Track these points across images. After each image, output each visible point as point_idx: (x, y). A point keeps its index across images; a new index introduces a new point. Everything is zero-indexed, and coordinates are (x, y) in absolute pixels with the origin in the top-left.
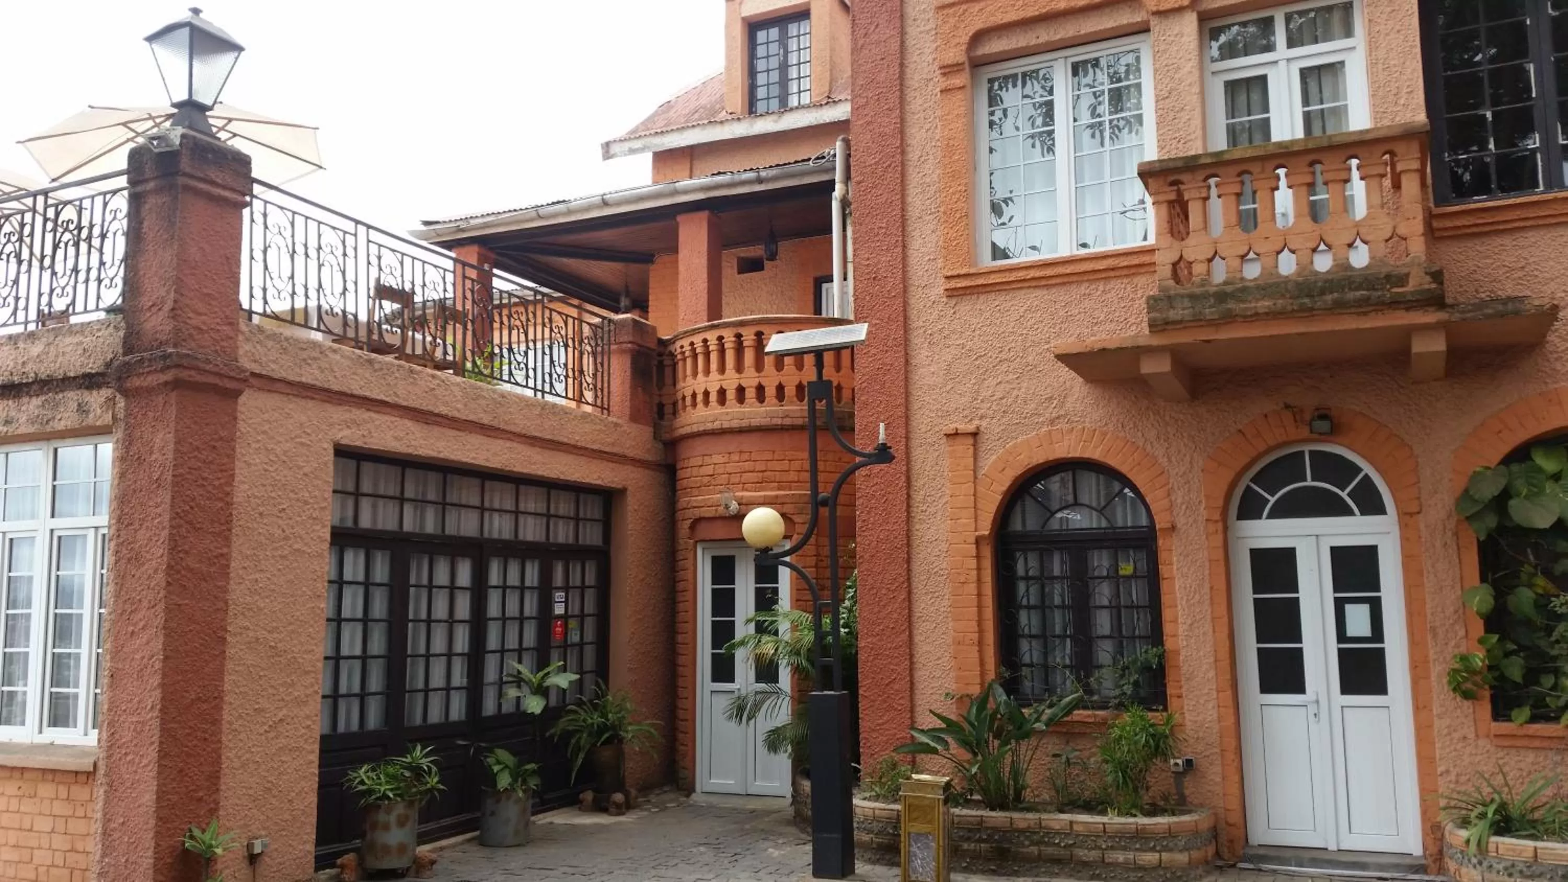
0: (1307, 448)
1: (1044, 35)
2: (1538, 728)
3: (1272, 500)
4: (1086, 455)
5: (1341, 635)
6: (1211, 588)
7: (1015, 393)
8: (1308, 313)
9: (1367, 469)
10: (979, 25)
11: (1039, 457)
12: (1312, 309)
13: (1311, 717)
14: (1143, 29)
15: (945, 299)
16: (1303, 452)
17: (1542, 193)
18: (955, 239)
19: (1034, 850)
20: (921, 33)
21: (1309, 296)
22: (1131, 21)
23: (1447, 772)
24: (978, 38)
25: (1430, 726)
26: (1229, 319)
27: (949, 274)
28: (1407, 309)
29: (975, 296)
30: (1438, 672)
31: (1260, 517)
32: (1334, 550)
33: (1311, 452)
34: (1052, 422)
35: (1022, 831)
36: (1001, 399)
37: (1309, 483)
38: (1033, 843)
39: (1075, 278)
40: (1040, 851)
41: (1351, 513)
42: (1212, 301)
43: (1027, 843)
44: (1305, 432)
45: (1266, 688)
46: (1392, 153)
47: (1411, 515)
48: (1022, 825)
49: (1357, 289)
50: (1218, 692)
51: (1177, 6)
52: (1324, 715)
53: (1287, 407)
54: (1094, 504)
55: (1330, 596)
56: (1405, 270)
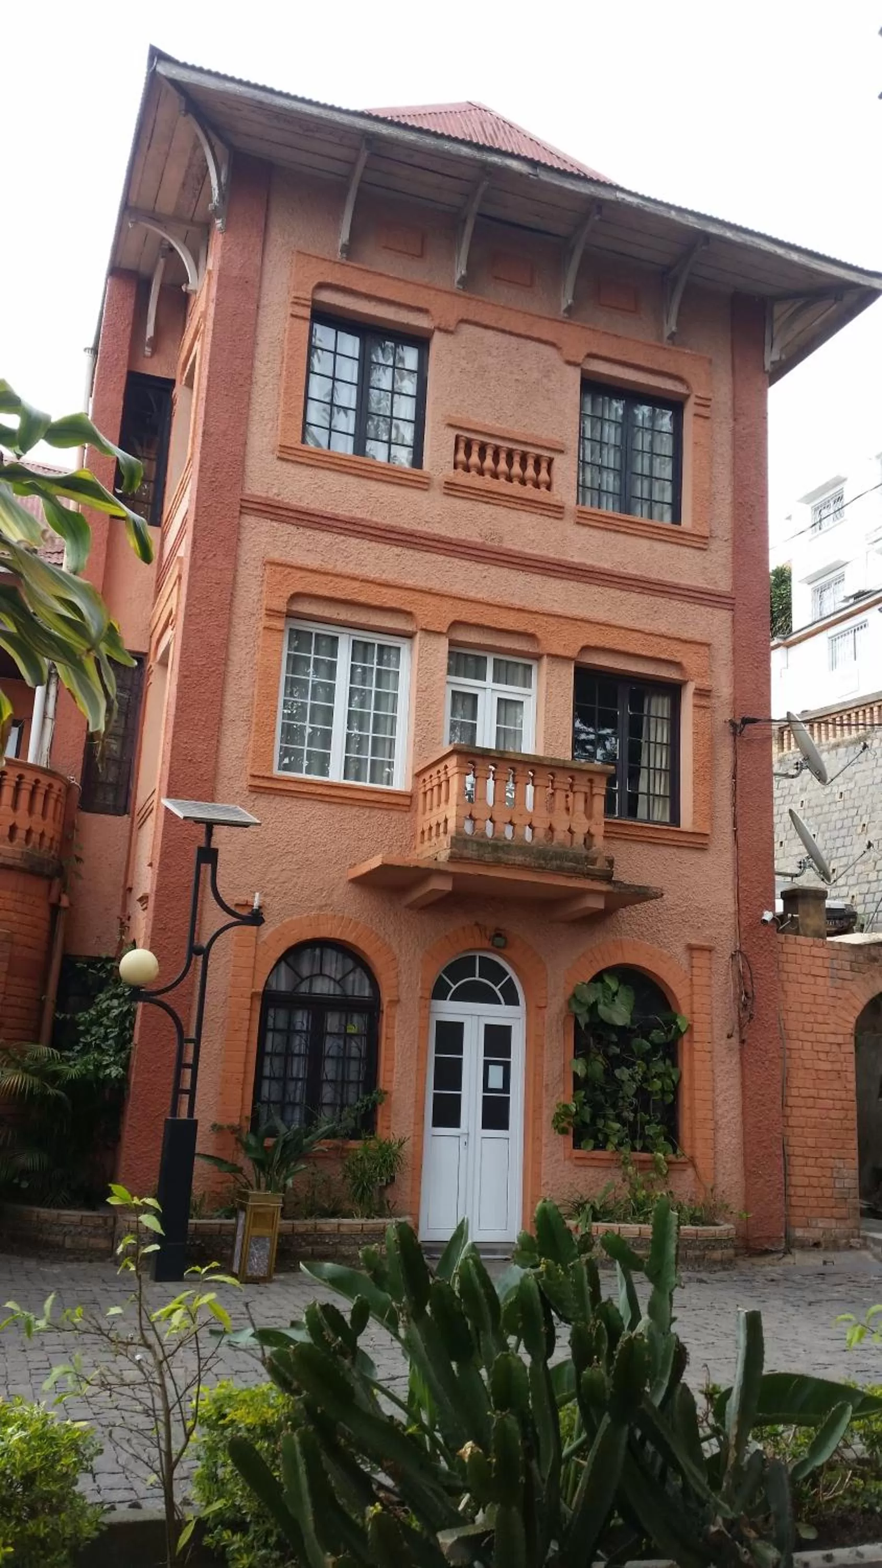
0: (478, 954)
1: (344, 614)
2: (598, 1153)
3: (454, 987)
4: (343, 938)
5: (486, 1088)
6: (419, 1047)
7: (295, 879)
8: (540, 869)
9: (512, 973)
10: (299, 589)
11: (308, 935)
12: (544, 868)
13: (462, 1144)
14: (410, 636)
15: (247, 793)
16: (475, 957)
17: (615, 818)
18: (263, 747)
19: (309, 1249)
20: (249, 575)
21: (544, 859)
22: (405, 628)
23: (547, 1183)
24: (296, 597)
25: (540, 1152)
26: (498, 863)
27: (256, 774)
28: (592, 880)
29: (272, 797)
30: (548, 1114)
31: (445, 999)
32: (488, 1027)
33: (480, 957)
34: (321, 908)
35: (301, 1235)
36: (284, 883)
37: (477, 978)
38: (308, 1244)
39: (351, 802)
40: (313, 1250)
41: (500, 1003)
42: (490, 849)
43: (303, 1244)
44: (487, 944)
45: (436, 1124)
46: (572, 778)
47: (540, 1008)
48: (301, 1229)
49: (571, 861)
50: (415, 1124)
51: (438, 630)
52: (471, 1143)
53: (477, 924)
54: (333, 976)
55: (482, 1058)
56: (595, 856)
